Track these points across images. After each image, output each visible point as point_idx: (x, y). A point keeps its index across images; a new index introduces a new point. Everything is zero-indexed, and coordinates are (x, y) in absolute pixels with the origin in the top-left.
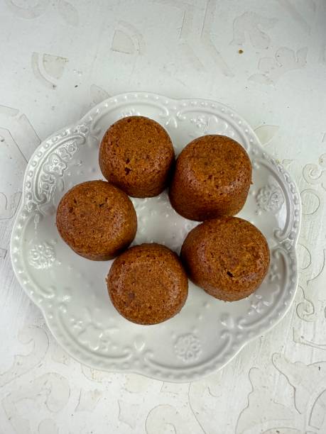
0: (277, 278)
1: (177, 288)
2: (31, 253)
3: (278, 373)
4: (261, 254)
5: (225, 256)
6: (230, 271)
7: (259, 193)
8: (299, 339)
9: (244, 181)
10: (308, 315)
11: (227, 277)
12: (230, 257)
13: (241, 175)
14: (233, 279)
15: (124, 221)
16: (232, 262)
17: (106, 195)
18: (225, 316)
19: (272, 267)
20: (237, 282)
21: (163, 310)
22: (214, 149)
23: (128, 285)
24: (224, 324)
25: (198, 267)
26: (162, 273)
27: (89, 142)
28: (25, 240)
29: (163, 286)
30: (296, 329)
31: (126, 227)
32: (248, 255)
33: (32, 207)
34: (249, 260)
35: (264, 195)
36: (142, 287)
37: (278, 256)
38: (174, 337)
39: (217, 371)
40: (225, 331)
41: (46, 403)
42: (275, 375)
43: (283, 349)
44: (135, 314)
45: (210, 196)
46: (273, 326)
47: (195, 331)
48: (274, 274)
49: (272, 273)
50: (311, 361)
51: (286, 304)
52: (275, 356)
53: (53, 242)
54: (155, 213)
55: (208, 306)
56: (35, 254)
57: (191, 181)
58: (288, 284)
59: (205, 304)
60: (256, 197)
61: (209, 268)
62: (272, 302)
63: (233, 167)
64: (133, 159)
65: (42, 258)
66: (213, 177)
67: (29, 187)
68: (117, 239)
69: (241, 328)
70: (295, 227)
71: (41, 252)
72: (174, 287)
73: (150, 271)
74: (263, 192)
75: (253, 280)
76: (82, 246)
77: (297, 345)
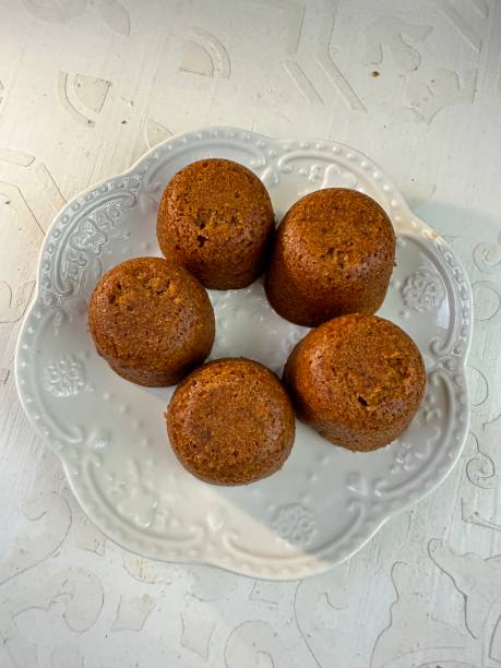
0: (435, 415)
1: (278, 423)
2: (46, 371)
3: (437, 569)
4: (411, 370)
5: (356, 373)
6: (362, 395)
7: (405, 283)
8: (471, 517)
9: (383, 257)
10: (484, 479)
11: (359, 405)
12: (363, 374)
13: (380, 247)
14: (368, 409)
15: (196, 318)
16: (366, 383)
17: (168, 278)
18: (353, 477)
19: (428, 399)
20: (374, 414)
21: (256, 457)
22: (337, 208)
23: (201, 418)
24: (351, 488)
25: (312, 391)
26: (255, 399)
27: (142, 204)
28: (39, 352)
29: (255, 420)
30: (465, 500)
31: (199, 327)
32: (392, 372)
33: (50, 300)
34: (393, 379)
35: (415, 288)
36: (223, 420)
37: (436, 381)
38: (272, 508)
39: (342, 562)
40: (352, 500)
41: (64, 616)
42: (433, 574)
43: (447, 532)
44: (211, 465)
45: (330, 279)
46: (431, 492)
47: (306, 500)
48: (431, 409)
49: (427, 408)
50: (491, 551)
51: (450, 455)
52: (432, 544)
53: (81, 356)
54: (242, 315)
55: (326, 461)
56: (54, 373)
57: (301, 257)
58: (453, 424)
59: (320, 458)
60: (401, 290)
61: (330, 392)
62: (427, 455)
63: (366, 234)
64: (211, 223)
65: (65, 381)
66: (337, 250)
67: (48, 269)
68: (184, 347)
69: (378, 494)
70: (462, 335)
71: (64, 372)
72: (274, 421)
73: (236, 396)
74: (413, 283)
75: (399, 410)
76: (129, 356)
77: (469, 525)
